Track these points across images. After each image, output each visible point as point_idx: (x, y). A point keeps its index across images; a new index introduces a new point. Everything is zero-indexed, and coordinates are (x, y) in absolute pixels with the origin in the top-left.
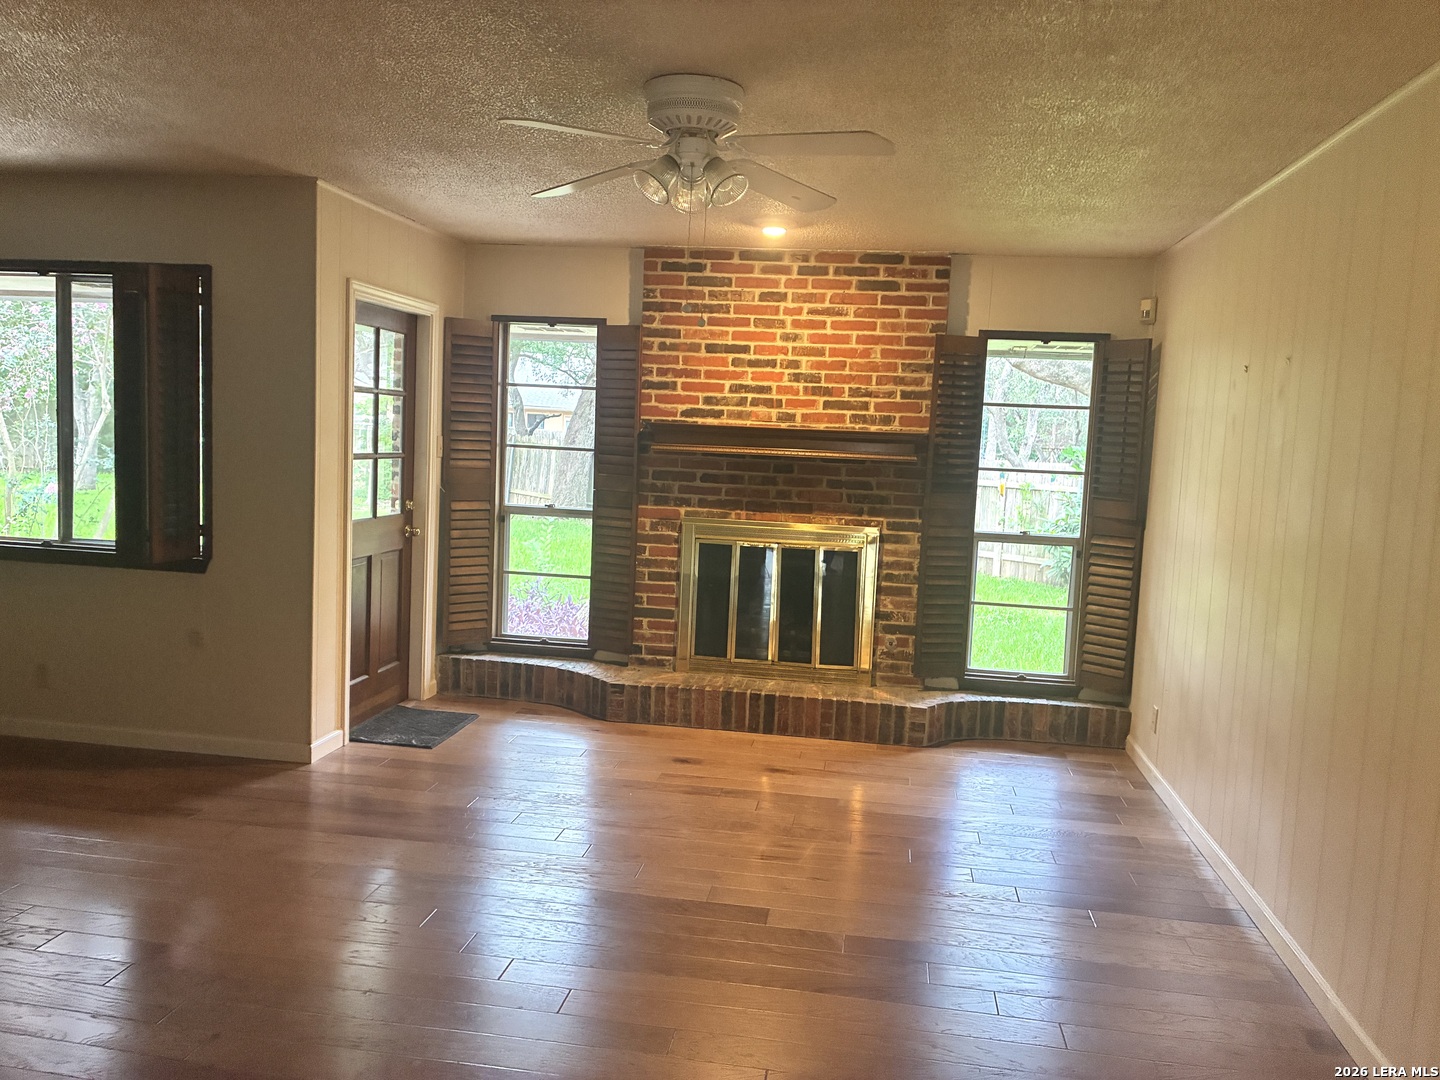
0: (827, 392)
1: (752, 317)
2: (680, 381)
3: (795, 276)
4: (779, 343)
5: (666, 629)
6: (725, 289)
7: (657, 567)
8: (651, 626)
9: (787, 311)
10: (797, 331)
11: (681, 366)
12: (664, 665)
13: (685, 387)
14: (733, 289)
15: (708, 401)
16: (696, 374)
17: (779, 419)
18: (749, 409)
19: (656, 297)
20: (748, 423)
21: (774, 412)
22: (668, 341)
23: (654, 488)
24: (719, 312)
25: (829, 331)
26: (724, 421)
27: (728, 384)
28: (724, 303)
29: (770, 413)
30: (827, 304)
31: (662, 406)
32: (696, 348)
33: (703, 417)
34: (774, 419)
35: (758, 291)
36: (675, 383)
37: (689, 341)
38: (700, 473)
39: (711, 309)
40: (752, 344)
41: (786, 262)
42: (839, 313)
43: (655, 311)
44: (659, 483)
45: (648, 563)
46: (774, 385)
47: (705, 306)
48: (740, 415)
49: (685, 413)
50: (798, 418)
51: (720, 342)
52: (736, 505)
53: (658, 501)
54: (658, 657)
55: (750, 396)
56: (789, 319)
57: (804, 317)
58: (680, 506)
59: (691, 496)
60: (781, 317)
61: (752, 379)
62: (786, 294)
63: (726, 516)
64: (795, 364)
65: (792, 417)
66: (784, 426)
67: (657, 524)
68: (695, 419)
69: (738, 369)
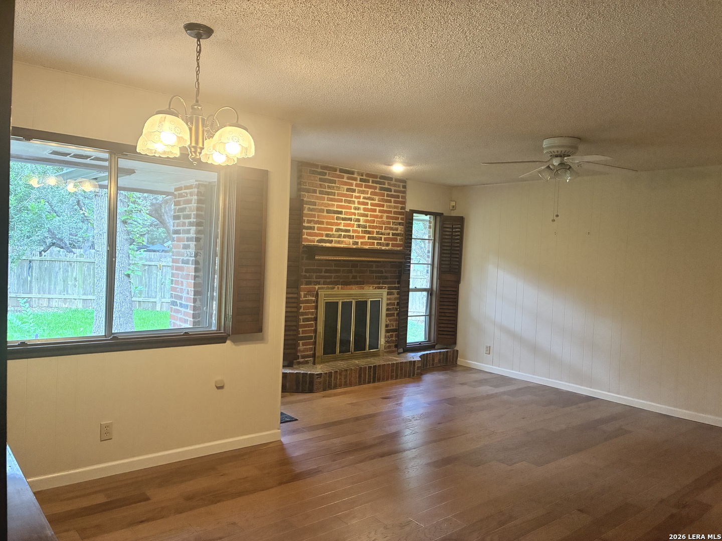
0: (369, 232)
1: (344, 198)
2: (316, 226)
3: (358, 182)
4: (353, 211)
5: (310, 345)
6: (333, 185)
7: (306, 315)
8: (303, 345)
9: (356, 197)
10: (359, 206)
11: (316, 219)
12: (309, 363)
13: (319, 229)
14: (337, 185)
15: (327, 235)
16: (322, 223)
17: (353, 244)
18: (342, 239)
19: (306, 186)
20: (342, 246)
21: (351, 241)
22: (311, 207)
23: (305, 277)
24: (331, 195)
25: (369, 207)
26: (333, 245)
27: (334, 228)
28: (333, 191)
29: (350, 241)
30: (369, 195)
31: (309, 237)
32: (322, 211)
33: (325, 243)
34: (351, 244)
35: (346, 187)
36: (314, 227)
37: (320, 208)
38: (324, 269)
39: (328, 193)
40: (343, 210)
41: (355, 176)
42: (373, 200)
43: (306, 192)
44: (308, 275)
45: (303, 314)
46: (351, 229)
47: (326, 192)
48: (339, 242)
49: (319, 241)
50: (359, 244)
51: (332, 209)
52: (336, 283)
53: (308, 283)
54: (306, 359)
55: (343, 233)
56: (356, 200)
57: (361, 200)
58: (316, 285)
59: (321, 280)
60: (354, 199)
61: (343, 226)
62: (355, 189)
63: (333, 288)
64: (358, 220)
65: (357, 243)
66: (354, 247)
67: (306, 294)
68: (322, 244)
69: (339, 222)
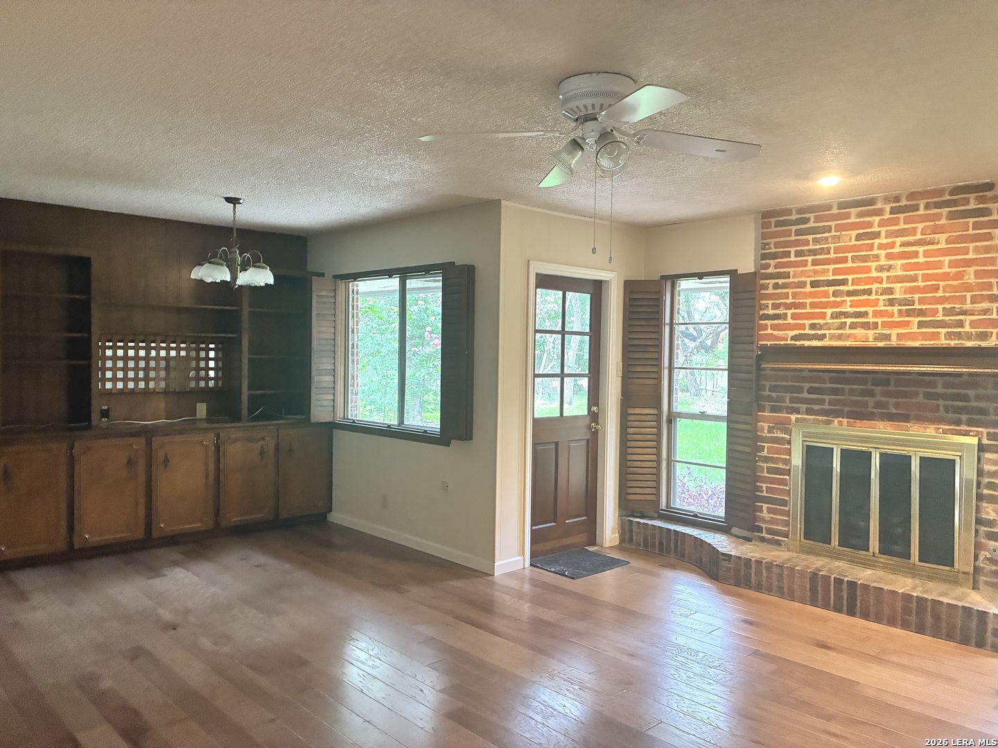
0: (921, 313)
1: (850, 255)
2: (789, 312)
3: (887, 216)
4: (874, 274)
5: (782, 515)
6: (826, 235)
7: (774, 463)
8: (770, 511)
9: (881, 247)
10: (891, 263)
11: (790, 300)
12: (780, 545)
13: (794, 317)
14: (833, 233)
15: (813, 327)
16: (802, 306)
17: (876, 339)
18: (848, 331)
19: (771, 248)
20: (847, 344)
21: (871, 333)
22: (780, 281)
23: (770, 399)
24: (821, 254)
25: (921, 259)
26: (826, 343)
27: (829, 312)
28: (825, 246)
29: (867, 334)
30: (919, 236)
31: (776, 333)
32: (802, 285)
33: (809, 340)
34: (871, 339)
35: (854, 233)
36: (786, 314)
37: (796, 280)
38: (806, 386)
39: (814, 252)
40: (850, 277)
41: (879, 205)
42: (931, 243)
43: (770, 259)
44: (774, 395)
45: (766, 459)
46: (870, 310)
47: (809, 251)
48: (840, 337)
49: (794, 338)
50: (894, 338)
51: (822, 278)
52: (838, 414)
53: (773, 410)
54: (776, 538)
55: (849, 321)
56: (883, 253)
57: (897, 249)
58: (791, 413)
59: (800, 405)
60: (876, 252)
61: (851, 306)
62: (879, 232)
63: (829, 422)
64: (890, 291)
65: (888, 337)
66: (880, 344)
67: (773, 428)
68: (802, 342)
69: (838, 299)
